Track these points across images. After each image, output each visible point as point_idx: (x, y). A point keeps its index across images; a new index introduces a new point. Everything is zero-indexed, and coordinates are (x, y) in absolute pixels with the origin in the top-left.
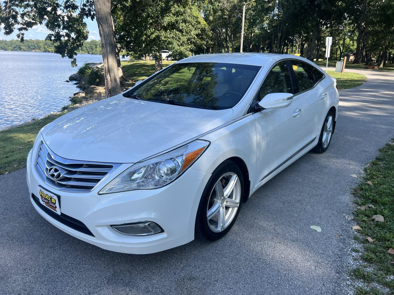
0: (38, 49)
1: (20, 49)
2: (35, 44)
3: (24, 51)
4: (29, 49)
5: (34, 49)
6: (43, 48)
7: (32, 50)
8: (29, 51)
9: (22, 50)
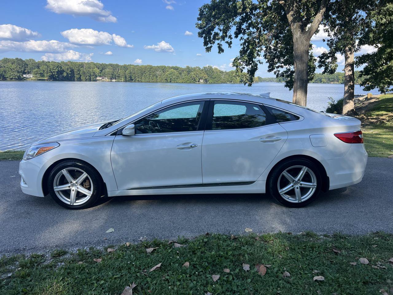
0: (337, 81)
1: (321, 82)
2: (335, 77)
3: (324, 83)
4: (328, 82)
5: (333, 81)
6: (341, 80)
7: (331, 82)
8: (328, 83)
9: (322, 82)
